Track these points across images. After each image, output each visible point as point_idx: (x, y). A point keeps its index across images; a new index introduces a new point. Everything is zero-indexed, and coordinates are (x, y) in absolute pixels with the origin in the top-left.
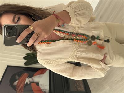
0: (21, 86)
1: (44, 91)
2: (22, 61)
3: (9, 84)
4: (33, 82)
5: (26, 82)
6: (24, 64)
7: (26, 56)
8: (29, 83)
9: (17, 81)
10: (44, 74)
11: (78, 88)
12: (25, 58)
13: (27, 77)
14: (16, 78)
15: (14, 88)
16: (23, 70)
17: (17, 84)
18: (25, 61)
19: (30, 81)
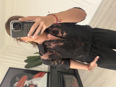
2: (23, 63)
3: (10, 85)
4: (32, 85)
5: (25, 85)
6: (25, 67)
7: (27, 59)
8: (28, 85)
9: (17, 83)
10: (42, 77)
12: (26, 61)
13: (26, 79)
14: (16, 79)
16: (24, 72)
17: (17, 85)
18: (26, 64)
19: (29, 83)
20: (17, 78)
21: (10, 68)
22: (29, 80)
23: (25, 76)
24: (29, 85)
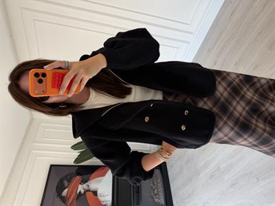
0: (72, 198)
1: (104, 204)
3: (56, 194)
4: (89, 191)
5: (78, 192)
8: (83, 192)
9: (66, 190)
10: (104, 175)
11: (156, 200)
13: (80, 182)
15: (64, 199)
17: (67, 194)
19: (84, 189)
20: (66, 182)
22: (84, 183)
23: (77, 177)
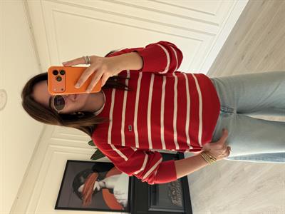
5: (95, 188)
10: (121, 174)
17: (83, 190)
19: (100, 185)
20: (82, 179)
21: (68, 161)
22: (100, 180)
24: (101, 189)
